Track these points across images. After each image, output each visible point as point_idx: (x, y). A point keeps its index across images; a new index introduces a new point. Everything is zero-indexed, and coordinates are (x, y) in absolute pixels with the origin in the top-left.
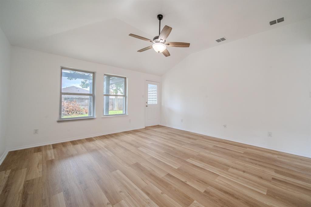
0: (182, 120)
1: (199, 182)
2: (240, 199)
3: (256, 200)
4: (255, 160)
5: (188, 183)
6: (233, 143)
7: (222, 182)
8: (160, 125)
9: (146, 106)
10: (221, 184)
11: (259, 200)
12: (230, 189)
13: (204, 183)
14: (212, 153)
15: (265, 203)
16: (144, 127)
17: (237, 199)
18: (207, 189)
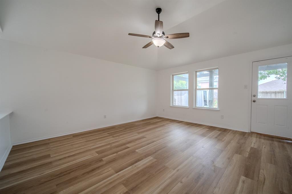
1: (114, 159)
2: (82, 175)
3: (72, 186)
7: (106, 171)
9: (254, 101)
10: (105, 170)
11: (70, 188)
12: (95, 173)
13: (111, 161)
15: (64, 191)
16: (248, 132)
17: (83, 174)
18: (104, 161)
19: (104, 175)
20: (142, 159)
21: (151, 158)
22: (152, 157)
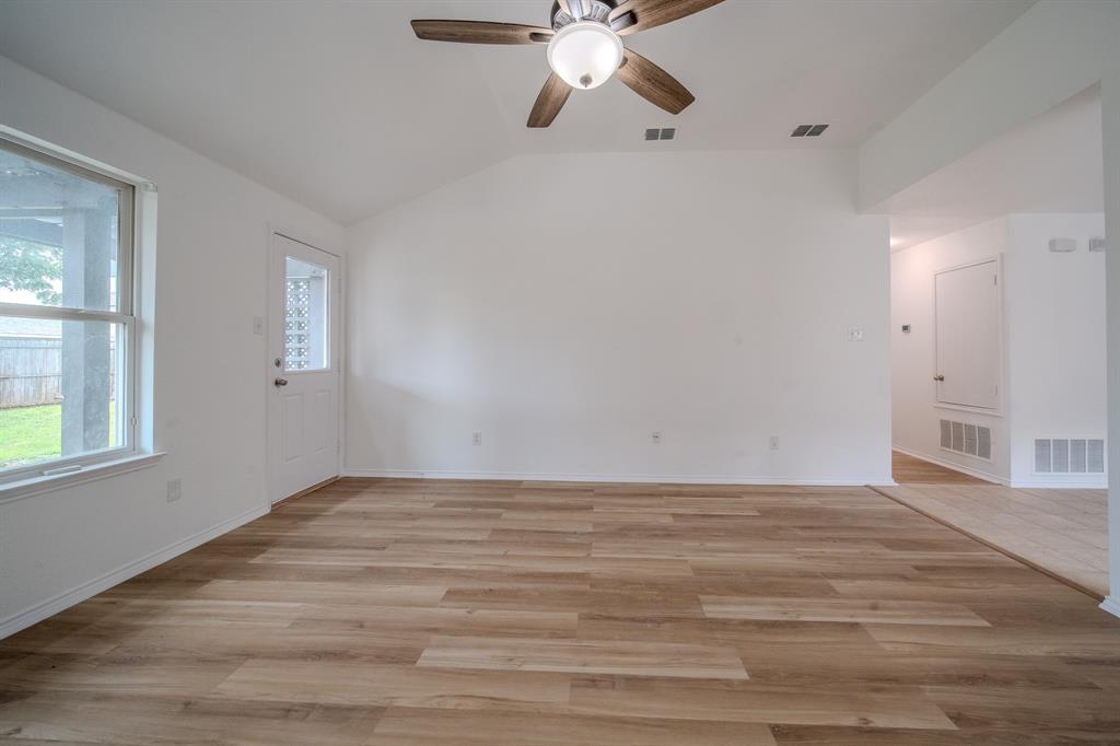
0: (476, 436)
4: (811, 528)
5: (880, 722)
6: (693, 489)
8: (343, 474)
9: (277, 383)
14: (709, 545)
16: (267, 510)
18: (942, 706)
19: (912, 638)
20: (746, 623)
21: (709, 612)
22: (703, 613)
